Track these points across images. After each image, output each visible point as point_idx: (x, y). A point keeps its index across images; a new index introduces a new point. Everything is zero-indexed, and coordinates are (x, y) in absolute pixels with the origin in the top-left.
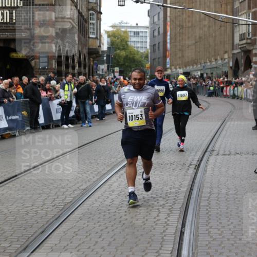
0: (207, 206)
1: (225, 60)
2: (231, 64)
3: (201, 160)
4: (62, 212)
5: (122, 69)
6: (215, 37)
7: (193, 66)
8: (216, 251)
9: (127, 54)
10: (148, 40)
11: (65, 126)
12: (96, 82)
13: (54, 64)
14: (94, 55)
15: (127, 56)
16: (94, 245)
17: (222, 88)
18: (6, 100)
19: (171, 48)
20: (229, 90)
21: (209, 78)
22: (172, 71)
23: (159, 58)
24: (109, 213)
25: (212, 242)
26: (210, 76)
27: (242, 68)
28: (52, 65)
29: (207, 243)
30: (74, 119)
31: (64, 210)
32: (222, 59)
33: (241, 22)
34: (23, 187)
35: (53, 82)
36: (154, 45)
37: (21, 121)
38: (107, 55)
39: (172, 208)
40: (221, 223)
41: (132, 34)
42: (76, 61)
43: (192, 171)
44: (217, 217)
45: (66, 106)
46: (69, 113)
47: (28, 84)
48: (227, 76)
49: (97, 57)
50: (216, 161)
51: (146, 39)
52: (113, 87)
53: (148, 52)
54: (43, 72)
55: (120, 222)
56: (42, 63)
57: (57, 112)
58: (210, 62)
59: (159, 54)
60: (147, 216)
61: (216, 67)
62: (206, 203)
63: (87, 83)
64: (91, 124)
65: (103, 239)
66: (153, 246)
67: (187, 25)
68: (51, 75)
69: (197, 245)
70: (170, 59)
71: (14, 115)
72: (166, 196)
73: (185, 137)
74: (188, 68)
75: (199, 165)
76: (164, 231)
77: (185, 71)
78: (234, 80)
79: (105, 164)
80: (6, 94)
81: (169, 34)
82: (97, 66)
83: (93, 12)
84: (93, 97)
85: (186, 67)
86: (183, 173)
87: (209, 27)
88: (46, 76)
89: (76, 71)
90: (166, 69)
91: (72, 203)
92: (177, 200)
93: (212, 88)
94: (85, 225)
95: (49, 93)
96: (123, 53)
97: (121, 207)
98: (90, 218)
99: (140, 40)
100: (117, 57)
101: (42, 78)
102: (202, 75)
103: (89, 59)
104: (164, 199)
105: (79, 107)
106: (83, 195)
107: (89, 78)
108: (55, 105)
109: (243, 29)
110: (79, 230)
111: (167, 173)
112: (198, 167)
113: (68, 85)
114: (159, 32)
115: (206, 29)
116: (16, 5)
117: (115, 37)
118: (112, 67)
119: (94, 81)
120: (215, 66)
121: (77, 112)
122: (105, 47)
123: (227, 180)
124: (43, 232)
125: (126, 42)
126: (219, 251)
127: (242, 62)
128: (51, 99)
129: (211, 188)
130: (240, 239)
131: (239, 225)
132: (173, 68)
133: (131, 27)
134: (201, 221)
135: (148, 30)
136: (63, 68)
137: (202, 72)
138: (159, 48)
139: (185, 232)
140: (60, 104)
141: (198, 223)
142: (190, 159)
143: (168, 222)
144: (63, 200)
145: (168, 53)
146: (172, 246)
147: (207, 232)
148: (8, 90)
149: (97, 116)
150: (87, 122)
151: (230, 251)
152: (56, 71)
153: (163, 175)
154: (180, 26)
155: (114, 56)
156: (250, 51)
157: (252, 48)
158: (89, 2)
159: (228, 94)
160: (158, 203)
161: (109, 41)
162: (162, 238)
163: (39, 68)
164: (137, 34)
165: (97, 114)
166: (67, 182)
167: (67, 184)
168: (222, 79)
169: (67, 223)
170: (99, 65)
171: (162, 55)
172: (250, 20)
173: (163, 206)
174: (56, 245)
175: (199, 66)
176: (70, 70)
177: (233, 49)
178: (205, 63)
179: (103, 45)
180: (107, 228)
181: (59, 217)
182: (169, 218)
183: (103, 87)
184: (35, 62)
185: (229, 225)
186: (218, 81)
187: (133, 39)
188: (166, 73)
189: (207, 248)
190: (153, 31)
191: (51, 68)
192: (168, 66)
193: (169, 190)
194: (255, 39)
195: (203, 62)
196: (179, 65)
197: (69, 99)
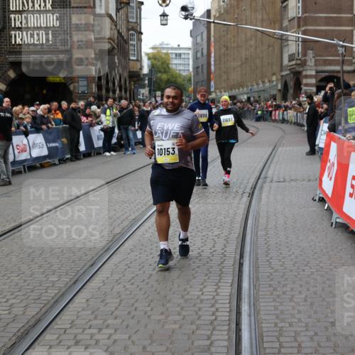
0: (266, 235)
1: (272, 82)
2: (279, 87)
3: (255, 188)
4: (111, 243)
6: (262, 58)
7: (239, 89)
8: (279, 282)
9: (169, 77)
10: (191, 62)
11: (107, 154)
12: (139, 107)
13: (94, 89)
14: (136, 79)
15: (169, 79)
16: (149, 278)
17: (271, 112)
18: (44, 127)
19: (215, 70)
20: (278, 114)
21: (257, 102)
22: (216, 95)
23: (202, 81)
25: (273, 274)
26: (258, 99)
27: (291, 91)
28: (92, 89)
29: (268, 274)
30: (116, 146)
31: (113, 241)
32: (269, 81)
33: (290, 38)
35: (94, 108)
36: (198, 67)
37: (61, 148)
38: (149, 79)
39: (228, 238)
40: (281, 253)
41: (174, 56)
42: (116, 84)
43: (245, 199)
44: (276, 247)
45: (108, 132)
46: (111, 139)
47: (67, 109)
48: (275, 99)
49: (138, 80)
50: (270, 188)
51: (189, 61)
53: (191, 75)
54: (83, 96)
56: (81, 87)
57: (98, 139)
58: (258, 84)
59: (203, 77)
60: (202, 247)
61: (264, 91)
62: (263, 233)
63: (129, 108)
64: (134, 151)
66: (211, 278)
67: (233, 45)
68: (92, 99)
69: (258, 277)
70: (215, 82)
71: (54, 142)
72: (221, 225)
73: (230, 167)
74: (233, 91)
75: (253, 193)
76: (222, 263)
77: (231, 95)
78: (283, 104)
80: (45, 121)
81: (213, 55)
83: (133, 32)
84: (136, 123)
85: (231, 89)
86: (236, 201)
87: (256, 47)
88: (86, 101)
89: (117, 95)
90: (210, 93)
91: (122, 234)
92: (232, 230)
93: (259, 112)
94: (137, 258)
95: (90, 119)
96: (164, 77)
98: (141, 249)
99: (182, 63)
100: (158, 81)
101: (81, 103)
102: (249, 98)
103: (130, 82)
104: (218, 228)
106: (132, 225)
108: (96, 132)
109: (292, 49)
110: (131, 263)
111: (220, 202)
112: (251, 195)
113: (110, 110)
114: (202, 53)
115: (253, 50)
117: (155, 59)
118: (154, 90)
119: (136, 105)
120: (263, 89)
121: (119, 138)
122: (146, 70)
123: (284, 208)
124: (92, 265)
125: (168, 64)
126: (283, 283)
127: (291, 84)
128: (91, 125)
129: (268, 217)
130: (304, 271)
131: (301, 255)
132: (218, 91)
133: (172, 48)
134: (259, 251)
135: (190, 52)
136: (104, 92)
137: (249, 96)
138: (202, 70)
139: (244, 263)
140: (102, 130)
141: (257, 254)
142: (242, 186)
143: (225, 253)
144: (111, 231)
145: (212, 76)
146: (231, 278)
147: (268, 263)
148: (46, 116)
149: (140, 143)
150: (130, 149)
151: (294, 283)
153: (215, 204)
155: (156, 80)
156: (300, 73)
157: (301, 69)
158: (128, 22)
159: (277, 118)
160: (212, 233)
161: (150, 64)
162: (221, 270)
163: (78, 93)
164: (178, 56)
167: (115, 215)
168: (270, 102)
170: (139, 90)
171: (205, 78)
172: (300, 35)
173: (218, 236)
174: (108, 278)
175: (245, 89)
176: (111, 94)
177: (281, 71)
178: (251, 86)
179: (144, 67)
182: (225, 249)
183: (147, 111)
184: (74, 86)
185: (290, 255)
186: (266, 104)
187: (175, 61)
188: (210, 97)
189: (269, 279)
190: (196, 53)
191: (92, 93)
192: (212, 90)
193: (224, 220)
194: (305, 60)
195: (249, 84)
196: (224, 88)
197: (111, 125)
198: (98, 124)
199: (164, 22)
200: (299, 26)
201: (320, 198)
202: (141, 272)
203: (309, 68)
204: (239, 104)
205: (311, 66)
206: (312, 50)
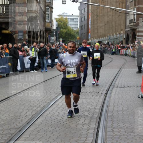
0: (112, 116)
1: (121, 34)
2: (124, 37)
3: (108, 90)
4: (30, 119)
5: (64, 40)
6: (116, 21)
7: (103, 37)
9: (67, 31)
10: (79, 23)
11: (32, 71)
12: (50, 47)
13: (26, 37)
14: (49, 32)
15: (67, 32)
16: (49, 138)
17: (120, 50)
19: (91, 27)
20: (123, 51)
21: (112, 44)
22: (91, 41)
23: (84, 33)
24: (57, 120)
25: (114, 137)
26: (113, 43)
27: (130, 39)
28: (25, 37)
29: (112, 137)
30: (37, 67)
31: (32, 118)
32: (119, 34)
33: (130, 13)
34: (9, 106)
35: (26, 47)
36: (82, 26)
37: (8, 68)
38: (56, 32)
39: (92, 117)
40: (119, 126)
41: (70, 20)
42: (38, 35)
43: (103, 96)
44: (117, 122)
45: (33, 60)
46: (35, 64)
47: (12, 48)
48: (122, 43)
49: (50, 33)
50: (116, 91)
51: (77, 23)
52: (59, 49)
53: (78, 30)
54: (20, 41)
55: (63, 125)
56: (20, 36)
58: (113, 35)
59: (85, 31)
60: (78, 122)
61: (116, 39)
62: (111, 115)
63: (45, 47)
64: (47, 70)
65: (54, 135)
66: (82, 138)
67: (100, 15)
68: (25, 42)
69: (106, 138)
70: (91, 34)
71: (4, 65)
72: (89, 110)
74: (101, 39)
75: (107, 93)
76: (88, 130)
77: (99, 41)
78: (126, 46)
79: (54, 93)
81: (90, 20)
82: (50, 38)
83: (48, 8)
84: (48, 55)
85: (99, 38)
86: (98, 98)
87: (113, 16)
88: (22, 43)
90: (88, 40)
91: (36, 114)
92: (95, 113)
93: (114, 50)
94: (44, 127)
95: (23, 53)
96: (64, 31)
97: (64, 117)
98: (46, 123)
99: (74, 23)
100: (61, 33)
101: (19, 45)
102: (108, 43)
103: (46, 34)
104: (87, 112)
105: (40, 60)
106: (42, 110)
107: (46, 44)
108: (27, 60)
109: (131, 17)
110: (40, 130)
111: (89, 98)
112: (106, 94)
113: (34, 48)
114: (85, 19)
115: (111, 17)
116: (5, 4)
117: (60, 21)
118: (58, 38)
119: (48, 46)
120: (116, 38)
121: (39, 63)
122: (54, 27)
123: (123, 102)
124: (20, 131)
125: (66, 24)
126: (119, 141)
127: (131, 35)
128: (24, 56)
129: (114, 106)
130: (130, 135)
131: (130, 127)
132: (92, 39)
133: (69, 16)
134: (108, 124)
135: (78, 18)
136: (31, 39)
137: (108, 41)
138: (84, 28)
139: (100, 131)
140: (29, 59)
141: (107, 126)
142: (102, 90)
143: (90, 125)
144: (31, 113)
145: (89, 31)
146: (92, 139)
147: (112, 131)
149: (50, 66)
150: (44, 69)
152: (27, 40)
153: (87, 99)
154: (96, 15)
155: (60, 32)
156: (135, 30)
157: (136, 28)
158: (46, 2)
159: (123, 53)
160: (84, 114)
161: (57, 24)
162: (87, 134)
163: (18, 39)
164: (72, 20)
165: (50, 64)
166: (34, 103)
167: (34, 104)
168: (119, 45)
169: (33, 126)
170: (51, 37)
171: (86, 32)
173: (87, 116)
174: (27, 138)
175: (107, 38)
176: (35, 40)
177: (126, 28)
178: (110, 36)
179: (53, 26)
180: (56, 128)
181: (29, 122)
182: (90, 123)
183: (54, 49)
184: (16, 35)
185: (124, 127)
186: (117, 46)
187: (70, 23)
188: (88, 42)
189: (112, 139)
190: (81, 18)
191: (25, 39)
192: (89, 38)
193: (91, 107)
194: (138, 23)
195: (109, 35)
196: (95, 37)
197: (34, 56)
198: (28, 56)
199: (64, 2)
200: (135, 5)
201: (142, 96)
202: (45, 134)
203: (140, 27)
204: (103, 45)
205: (141, 26)
206: (142, 18)
